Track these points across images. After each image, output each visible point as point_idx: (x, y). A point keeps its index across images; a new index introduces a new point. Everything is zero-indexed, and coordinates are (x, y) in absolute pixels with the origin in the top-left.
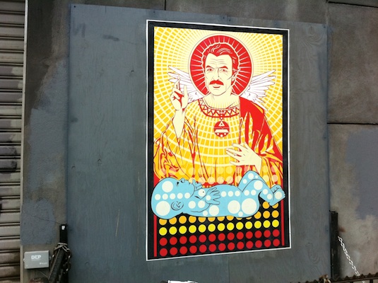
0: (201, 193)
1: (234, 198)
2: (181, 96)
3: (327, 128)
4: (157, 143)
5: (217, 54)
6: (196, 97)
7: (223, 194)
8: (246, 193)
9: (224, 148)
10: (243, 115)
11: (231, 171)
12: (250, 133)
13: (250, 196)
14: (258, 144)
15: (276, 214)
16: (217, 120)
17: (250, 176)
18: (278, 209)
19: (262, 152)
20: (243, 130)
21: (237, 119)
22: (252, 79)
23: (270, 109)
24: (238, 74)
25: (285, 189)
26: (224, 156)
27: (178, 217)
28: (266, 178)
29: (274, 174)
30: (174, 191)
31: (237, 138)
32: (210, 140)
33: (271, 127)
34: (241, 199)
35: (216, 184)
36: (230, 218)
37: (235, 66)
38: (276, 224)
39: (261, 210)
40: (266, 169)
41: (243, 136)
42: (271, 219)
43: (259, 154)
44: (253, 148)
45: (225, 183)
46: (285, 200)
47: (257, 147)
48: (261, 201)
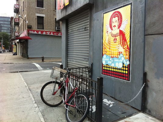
0: (111, 59)
1: (117, 62)
2: (108, 32)
3: (144, 37)
4: (103, 45)
5: (115, 17)
6: (110, 32)
7: (115, 60)
8: (120, 60)
9: (115, 46)
10: (120, 36)
11: (117, 54)
12: (121, 41)
13: (121, 62)
14: (123, 45)
15: (127, 69)
16: (114, 38)
17: (121, 55)
18: (127, 67)
19: (124, 48)
20: (120, 40)
21: (119, 37)
22: (122, 23)
23: (126, 32)
24: (119, 22)
25: (130, 61)
26: (116, 49)
27: (106, 65)
28: (125, 56)
29: (127, 55)
30: (106, 58)
31: (118, 43)
32: (113, 44)
33: (126, 39)
34: (119, 62)
35: (114, 57)
36: (116, 68)
37: (118, 20)
38: (127, 72)
39: (123, 67)
40: (125, 53)
41: (120, 42)
42: (125, 70)
43: (123, 48)
44: (122, 46)
45: (115, 57)
46: (130, 64)
47: (123, 46)
48: (123, 64)
